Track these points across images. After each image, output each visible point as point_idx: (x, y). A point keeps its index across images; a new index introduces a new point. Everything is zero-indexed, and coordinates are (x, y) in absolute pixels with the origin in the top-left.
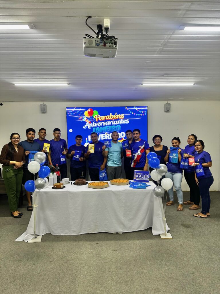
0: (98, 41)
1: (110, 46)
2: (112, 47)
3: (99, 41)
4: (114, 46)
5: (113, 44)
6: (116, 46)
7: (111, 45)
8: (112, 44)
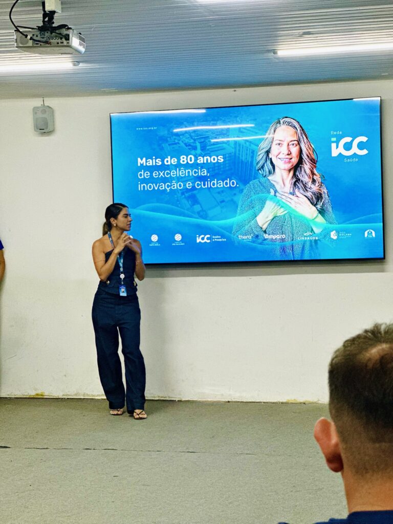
0: (37, 36)
1: (58, 43)
2: (62, 44)
3: (39, 35)
4: (65, 42)
5: (64, 40)
6: (68, 41)
7: (59, 41)
8: (61, 39)
